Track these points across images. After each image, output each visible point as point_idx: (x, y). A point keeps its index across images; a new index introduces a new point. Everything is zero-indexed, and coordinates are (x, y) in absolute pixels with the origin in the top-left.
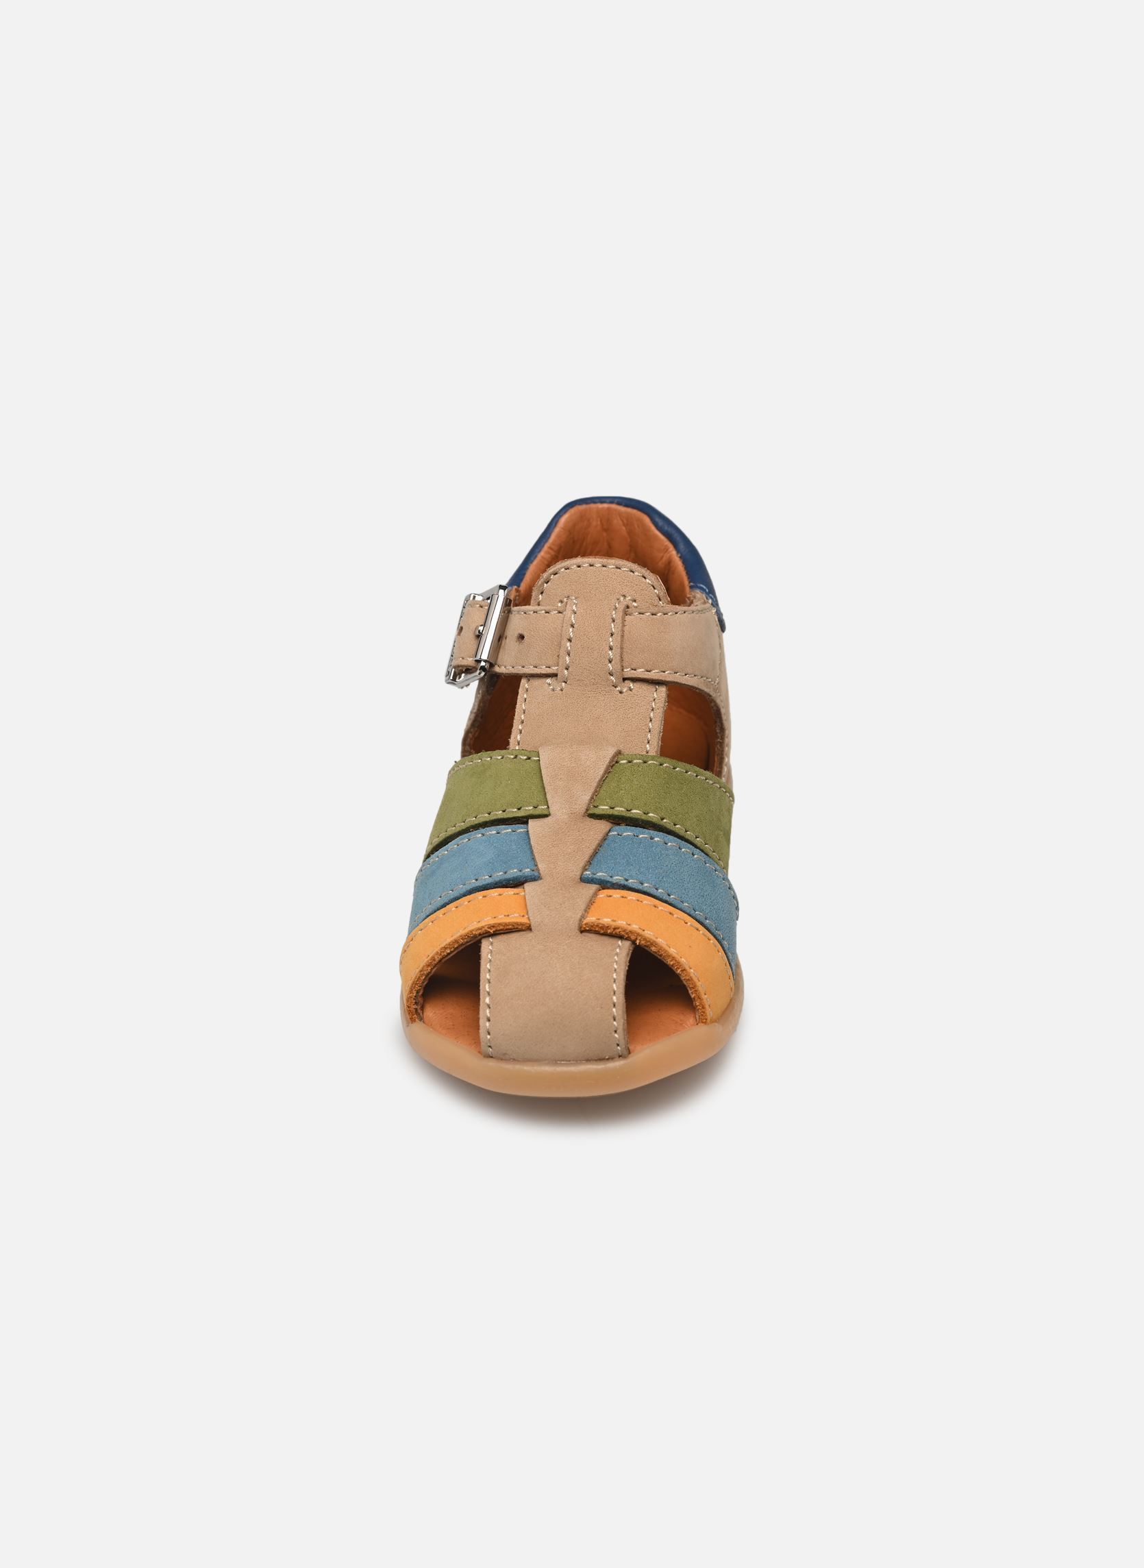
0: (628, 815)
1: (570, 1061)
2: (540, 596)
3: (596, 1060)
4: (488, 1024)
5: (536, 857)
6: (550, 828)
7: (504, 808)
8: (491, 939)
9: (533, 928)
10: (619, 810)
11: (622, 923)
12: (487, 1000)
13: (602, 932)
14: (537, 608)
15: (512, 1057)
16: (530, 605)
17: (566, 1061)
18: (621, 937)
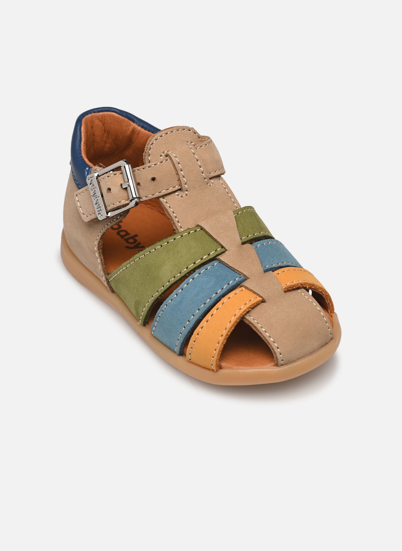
0: (254, 237)
1: (316, 350)
2: (149, 158)
3: (324, 345)
4: (279, 350)
5: (240, 271)
6: (233, 256)
7: (201, 257)
8: (248, 315)
9: (266, 300)
10: (250, 236)
11: (295, 282)
12: (272, 339)
13: (291, 289)
14: (149, 165)
15: (292, 361)
16: (146, 164)
17: (315, 351)
18: (298, 288)
